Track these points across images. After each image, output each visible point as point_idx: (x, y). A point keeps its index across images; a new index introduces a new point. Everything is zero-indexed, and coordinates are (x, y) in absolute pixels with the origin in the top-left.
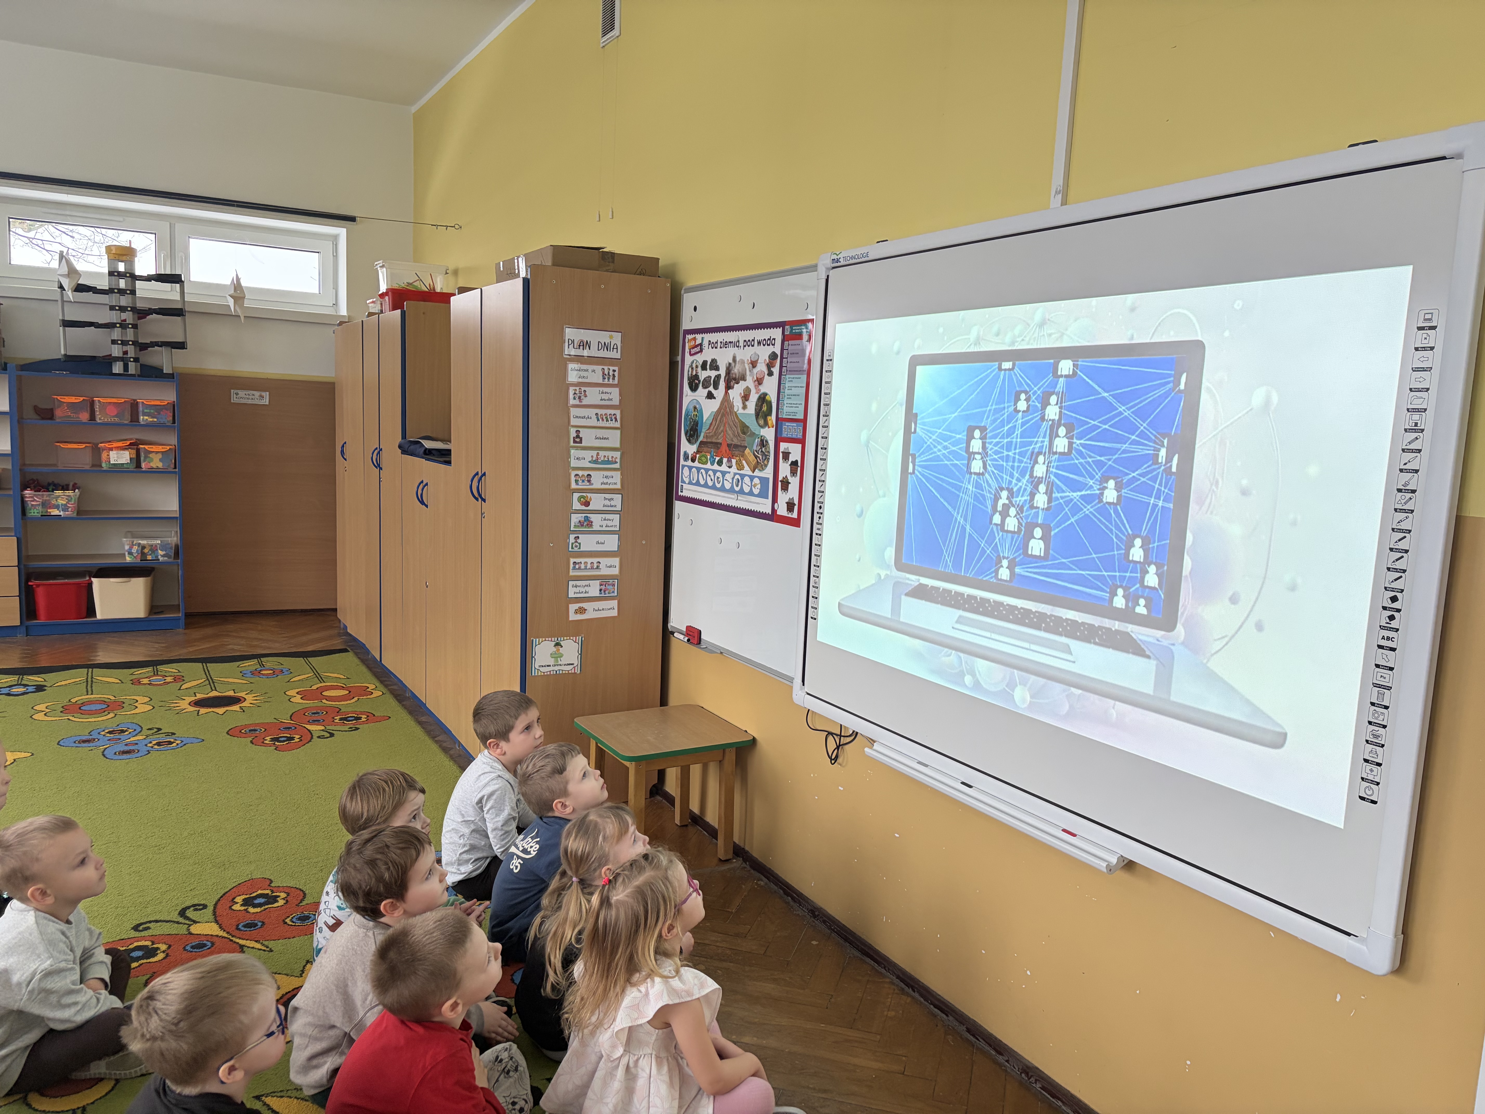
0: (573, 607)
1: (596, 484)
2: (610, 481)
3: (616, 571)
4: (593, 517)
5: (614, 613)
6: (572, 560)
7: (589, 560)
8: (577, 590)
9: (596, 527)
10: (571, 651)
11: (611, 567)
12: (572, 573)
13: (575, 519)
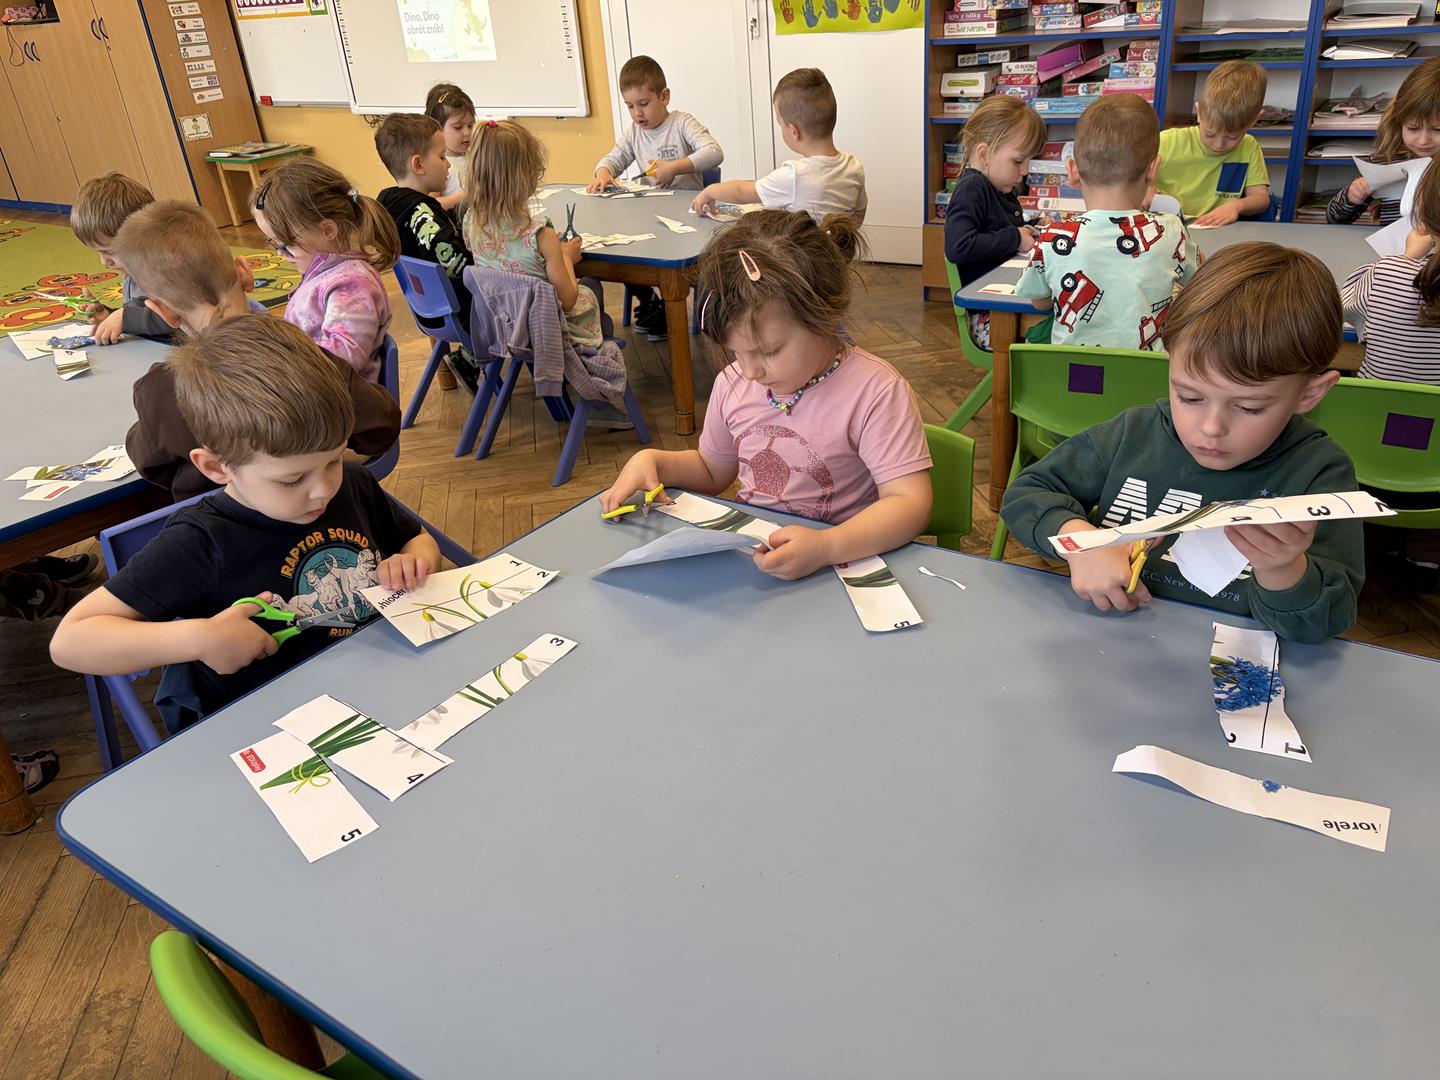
0: (196, 95)
1: (186, 13)
2: (193, 9)
3: (214, 69)
4: (190, 34)
5: (221, 97)
6: (186, 64)
7: (196, 63)
8: (195, 83)
9: (194, 41)
10: (203, 122)
11: (210, 66)
12: (189, 73)
13: (180, 36)
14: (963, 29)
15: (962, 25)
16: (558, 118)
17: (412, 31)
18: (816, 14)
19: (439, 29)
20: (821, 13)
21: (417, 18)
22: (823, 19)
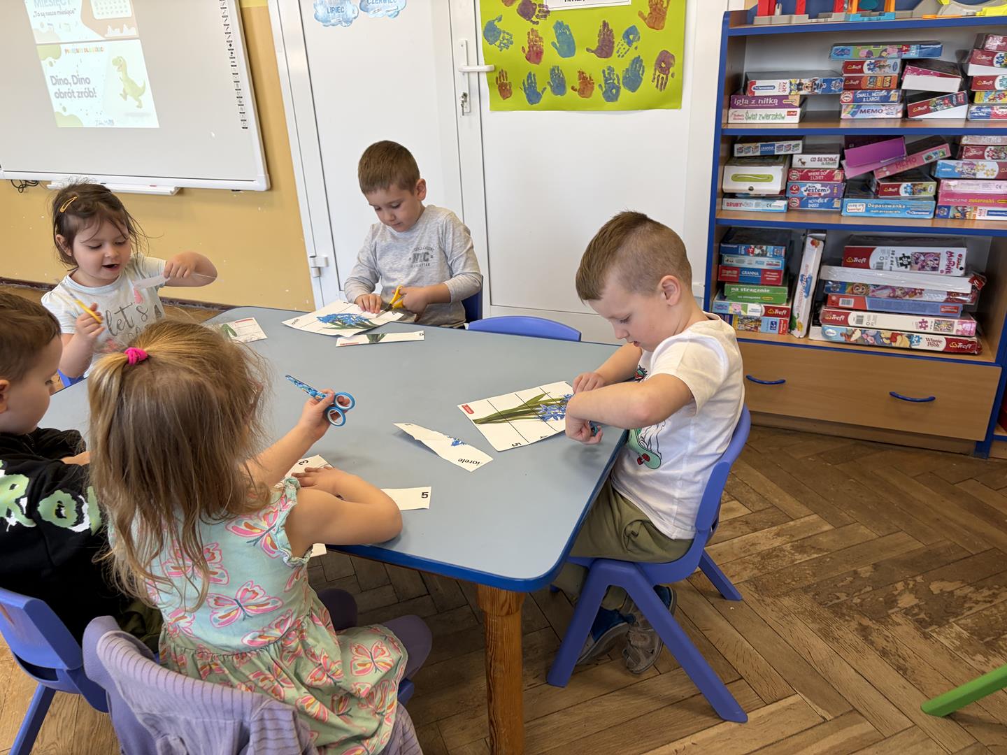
14: (754, 117)
15: (752, 112)
16: (233, 190)
17: (59, 95)
18: (539, 90)
19: (90, 94)
20: (545, 89)
21: (65, 81)
22: (548, 96)
